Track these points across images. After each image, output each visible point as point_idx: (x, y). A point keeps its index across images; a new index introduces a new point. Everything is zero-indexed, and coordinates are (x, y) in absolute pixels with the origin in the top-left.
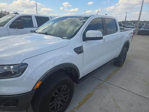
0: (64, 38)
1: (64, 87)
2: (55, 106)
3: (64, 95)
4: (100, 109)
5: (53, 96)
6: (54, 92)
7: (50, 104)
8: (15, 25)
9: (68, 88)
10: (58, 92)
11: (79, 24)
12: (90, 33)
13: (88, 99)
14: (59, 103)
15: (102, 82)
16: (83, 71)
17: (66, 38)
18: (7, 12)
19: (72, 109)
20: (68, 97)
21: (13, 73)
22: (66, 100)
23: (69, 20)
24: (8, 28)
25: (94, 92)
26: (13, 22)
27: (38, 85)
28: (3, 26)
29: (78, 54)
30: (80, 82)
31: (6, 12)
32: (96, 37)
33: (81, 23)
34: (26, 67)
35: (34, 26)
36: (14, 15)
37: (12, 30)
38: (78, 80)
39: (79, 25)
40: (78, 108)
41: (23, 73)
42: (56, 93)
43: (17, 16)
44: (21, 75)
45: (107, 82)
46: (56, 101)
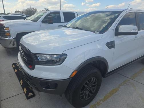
0: (95, 32)
1: (94, 79)
2: (84, 94)
3: (93, 86)
4: (127, 105)
5: (84, 85)
6: (86, 82)
7: (81, 92)
8: (46, 20)
9: (97, 81)
10: (88, 83)
11: (106, 20)
12: (123, 28)
13: (114, 93)
14: (87, 93)
15: (128, 79)
16: (112, 66)
17: (98, 32)
18: (35, 9)
19: (98, 101)
20: (95, 89)
21: (55, 61)
22: (93, 91)
23: (93, 16)
24: (41, 23)
25: (120, 88)
26: (45, 18)
27: (74, 74)
28: (37, 21)
29: (110, 48)
30: (107, 77)
31: (33, 8)
32: (131, 32)
33: (107, 19)
34: (66, 58)
35: (62, 22)
36: (45, 11)
37: (44, 25)
38: (106, 74)
39: (106, 22)
40: (104, 101)
41: (63, 62)
42: (86, 84)
43: (48, 12)
44: (61, 64)
45: (134, 79)
46: (85, 91)
